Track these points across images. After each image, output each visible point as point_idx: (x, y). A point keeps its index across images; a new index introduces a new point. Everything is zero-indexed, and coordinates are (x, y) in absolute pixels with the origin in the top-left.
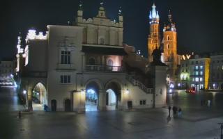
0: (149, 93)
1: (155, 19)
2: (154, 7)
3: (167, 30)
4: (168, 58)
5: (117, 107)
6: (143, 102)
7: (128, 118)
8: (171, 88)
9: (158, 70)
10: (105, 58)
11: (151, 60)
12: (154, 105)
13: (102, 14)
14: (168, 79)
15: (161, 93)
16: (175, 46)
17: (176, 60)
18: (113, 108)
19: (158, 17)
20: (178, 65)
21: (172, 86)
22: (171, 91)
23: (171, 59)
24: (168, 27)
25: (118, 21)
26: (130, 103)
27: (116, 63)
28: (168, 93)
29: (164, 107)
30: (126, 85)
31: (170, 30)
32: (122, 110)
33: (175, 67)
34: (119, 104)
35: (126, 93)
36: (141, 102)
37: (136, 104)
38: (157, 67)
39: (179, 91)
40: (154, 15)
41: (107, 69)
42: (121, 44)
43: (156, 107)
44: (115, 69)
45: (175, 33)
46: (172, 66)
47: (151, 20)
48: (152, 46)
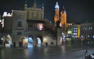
0: (55, 39)
1: (57, 8)
2: (57, 3)
3: (62, 13)
4: (63, 25)
5: (41, 45)
6: (52, 43)
7: (46, 50)
8: (64, 37)
9: (58, 30)
10: (36, 24)
11: (56, 25)
12: (57, 44)
13: (35, 6)
14: (63, 34)
15: (60, 39)
16: (66, 20)
17: (66, 25)
18: (40, 46)
19: (59, 7)
20: (67, 28)
21: (64, 36)
22: (64, 38)
23: (64, 25)
24: (63, 12)
25: (42, 9)
26: (47, 44)
27: (41, 27)
28: (63, 39)
29: (61, 45)
30: (45, 36)
31: (64, 13)
32: (43, 46)
33: (66, 29)
35: (45, 39)
36: (51, 43)
37: (49, 44)
38: (58, 29)
39: (67, 39)
40: (57, 7)
41: (37, 29)
42: (43, 19)
43: (58, 45)
44: (41, 29)
45: (66, 14)
46: (65, 28)
47: (56, 9)
48: (56, 20)
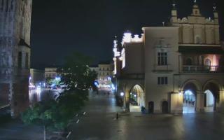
5: (215, 108)
10: (203, 58)
18: (211, 110)
25: (213, 18)
27: (213, 62)
34: (217, 105)
41: (205, 69)
42: (218, 43)
44: (213, 69)
